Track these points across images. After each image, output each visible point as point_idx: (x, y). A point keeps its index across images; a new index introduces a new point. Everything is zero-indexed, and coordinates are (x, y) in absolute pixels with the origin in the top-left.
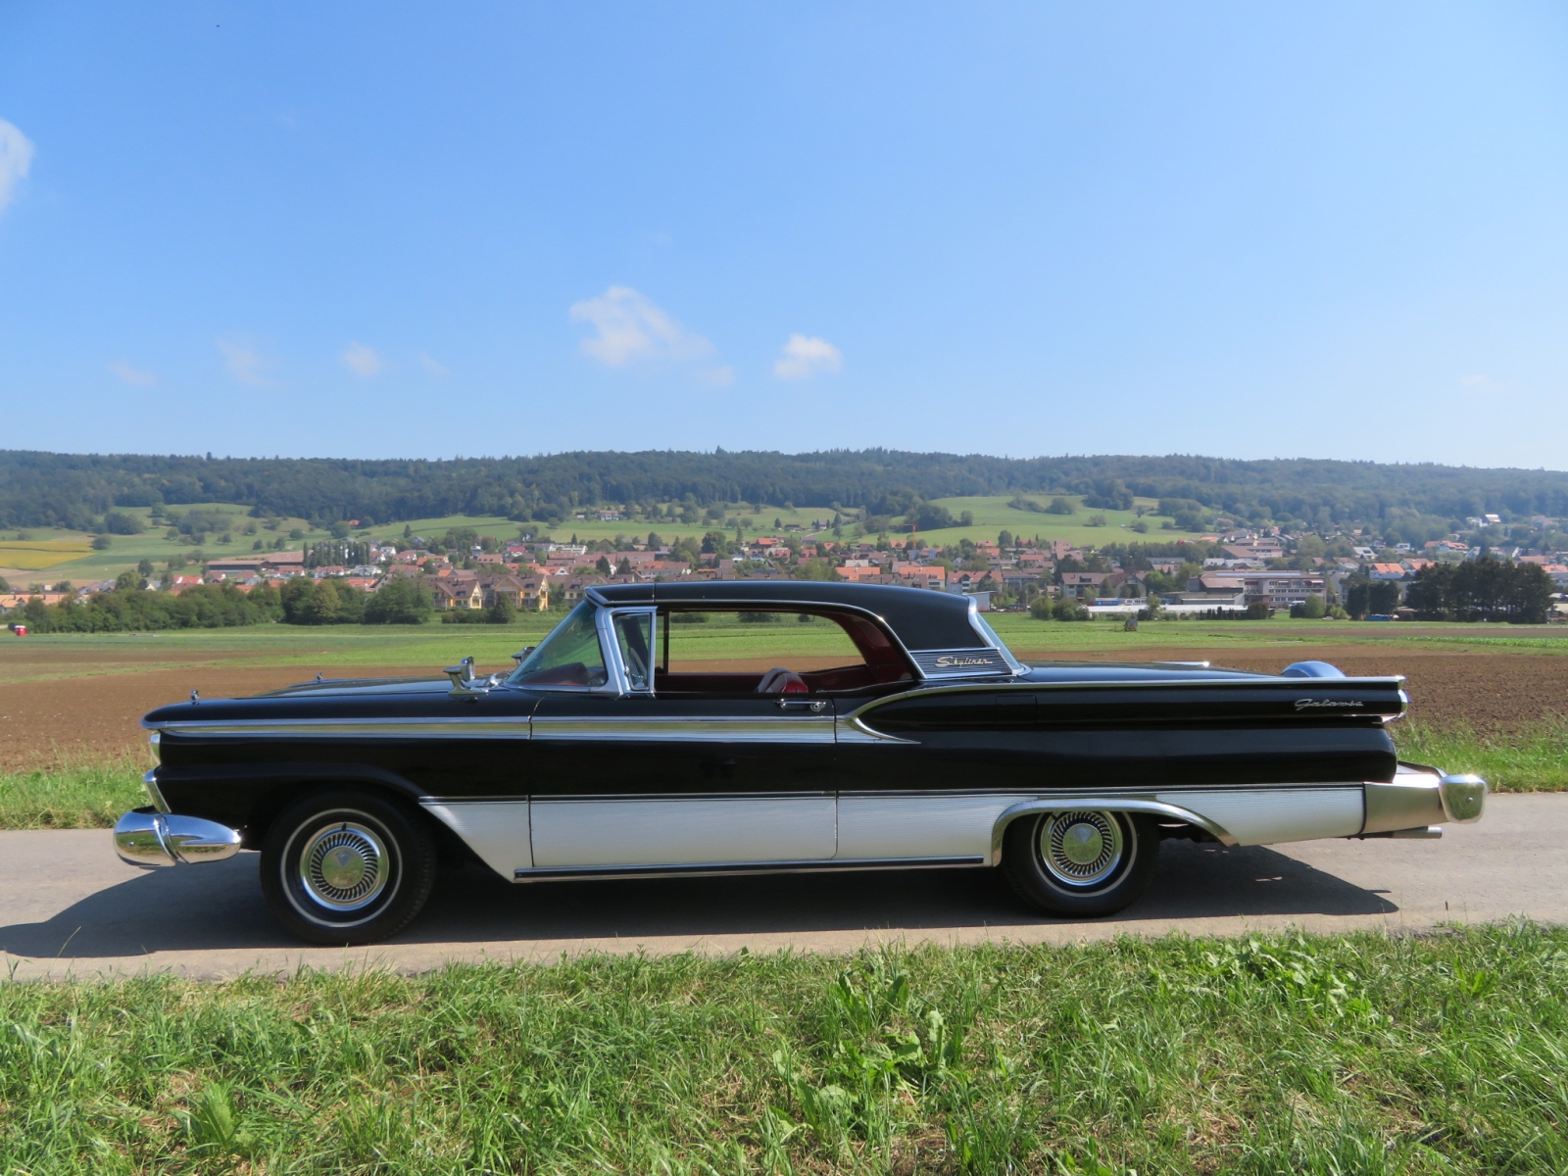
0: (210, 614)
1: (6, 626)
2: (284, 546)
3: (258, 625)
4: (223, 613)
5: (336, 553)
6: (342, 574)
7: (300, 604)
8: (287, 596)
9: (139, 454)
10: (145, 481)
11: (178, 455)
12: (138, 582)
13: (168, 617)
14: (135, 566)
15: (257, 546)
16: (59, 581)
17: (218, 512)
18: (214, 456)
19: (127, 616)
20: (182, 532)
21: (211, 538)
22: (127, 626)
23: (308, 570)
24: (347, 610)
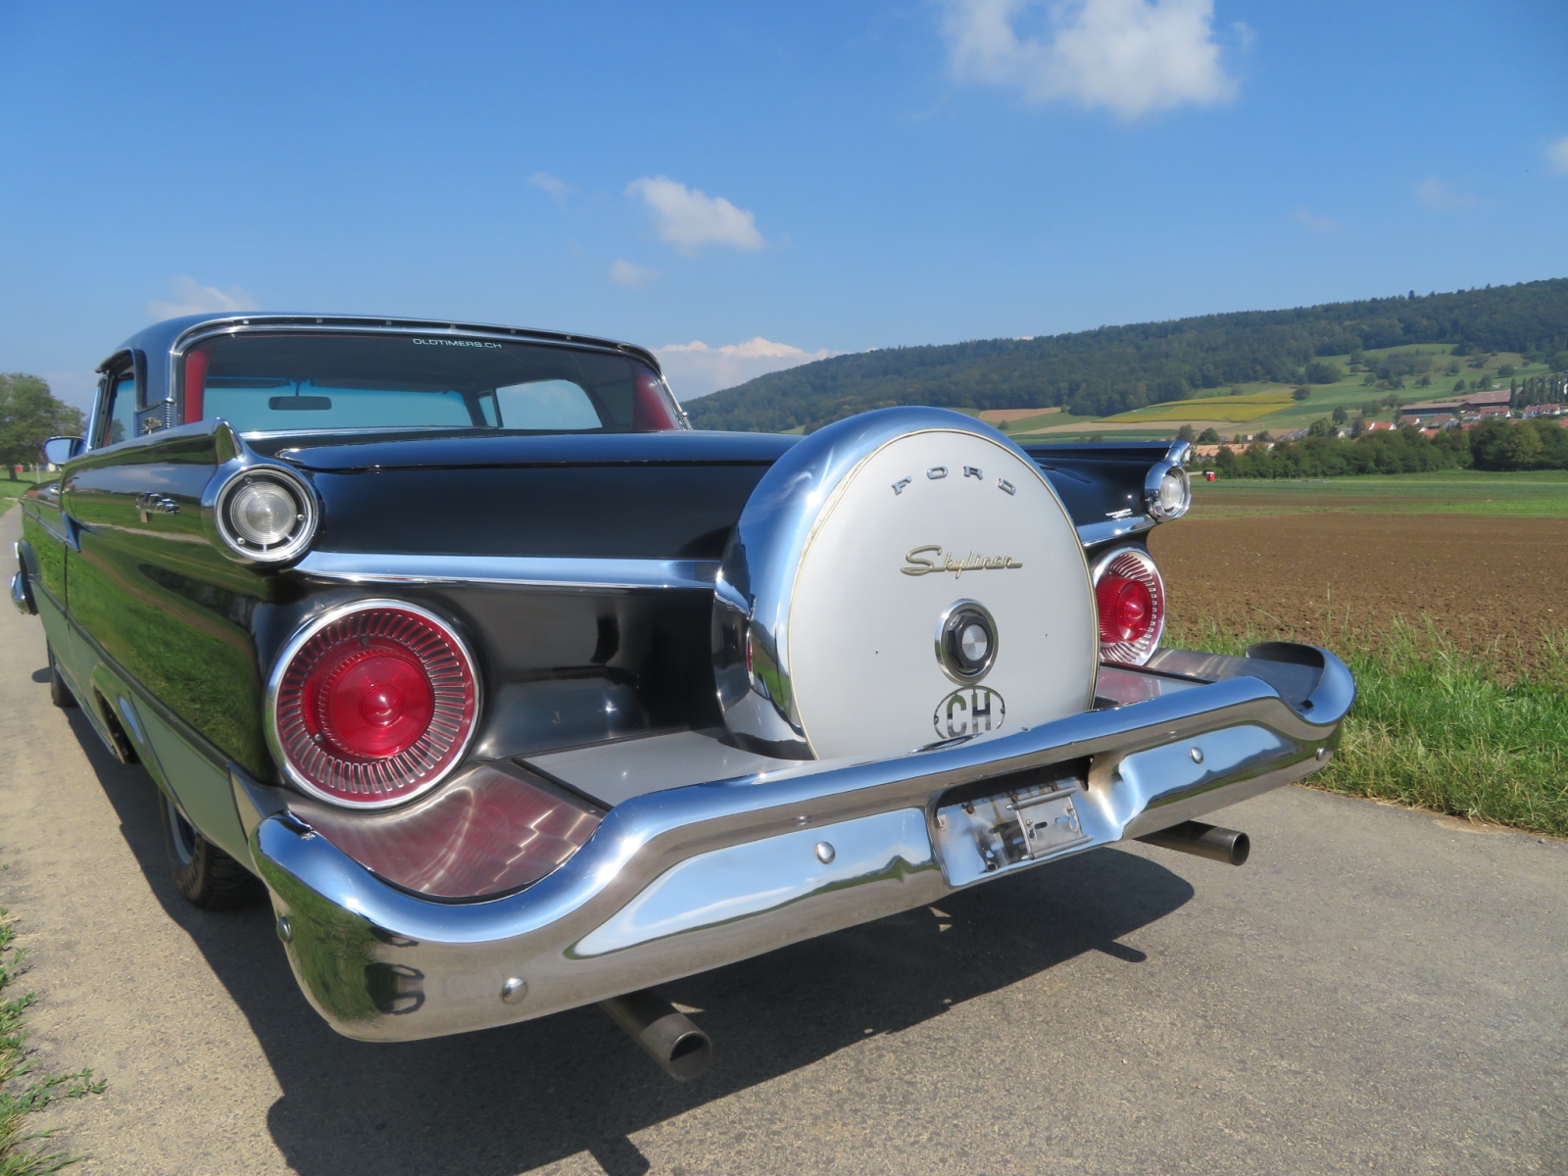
0: (1388, 460)
1: (1200, 473)
2: (1490, 385)
3: (1440, 471)
4: (1403, 460)
5: (1551, 389)
6: (1558, 412)
7: (1491, 448)
8: (1477, 440)
9: (1341, 302)
10: (1345, 329)
11: (1379, 298)
12: (1328, 430)
13: (1345, 463)
14: (1329, 415)
15: (1459, 387)
16: (1259, 432)
17: (1418, 353)
18: (1416, 294)
19: (1306, 463)
20: (1380, 378)
21: (1408, 381)
22: (1305, 472)
23: (1514, 411)
24: (1549, 454)
